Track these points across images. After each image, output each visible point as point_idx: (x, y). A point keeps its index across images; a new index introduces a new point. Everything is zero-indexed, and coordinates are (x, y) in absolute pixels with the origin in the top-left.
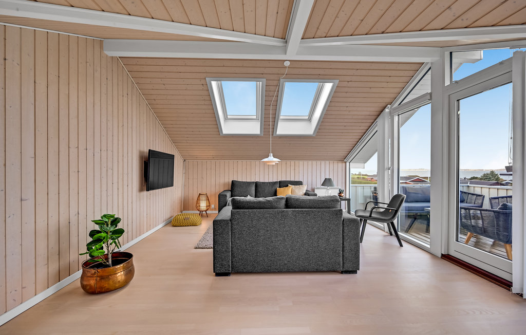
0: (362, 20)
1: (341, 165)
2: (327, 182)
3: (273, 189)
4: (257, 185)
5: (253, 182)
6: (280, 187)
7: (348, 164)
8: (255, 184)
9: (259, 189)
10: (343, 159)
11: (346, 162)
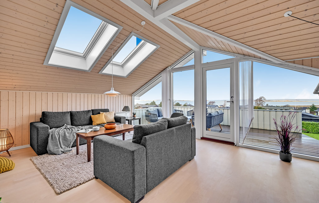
0: (211, 20)
1: (129, 98)
2: (126, 109)
3: (88, 116)
4: (72, 114)
5: (68, 112)
6: (93, 115)
7: (133, 97)
8: (69, 114)
9: (75, 118)
10: (132, 94)
11: (132, 96)
